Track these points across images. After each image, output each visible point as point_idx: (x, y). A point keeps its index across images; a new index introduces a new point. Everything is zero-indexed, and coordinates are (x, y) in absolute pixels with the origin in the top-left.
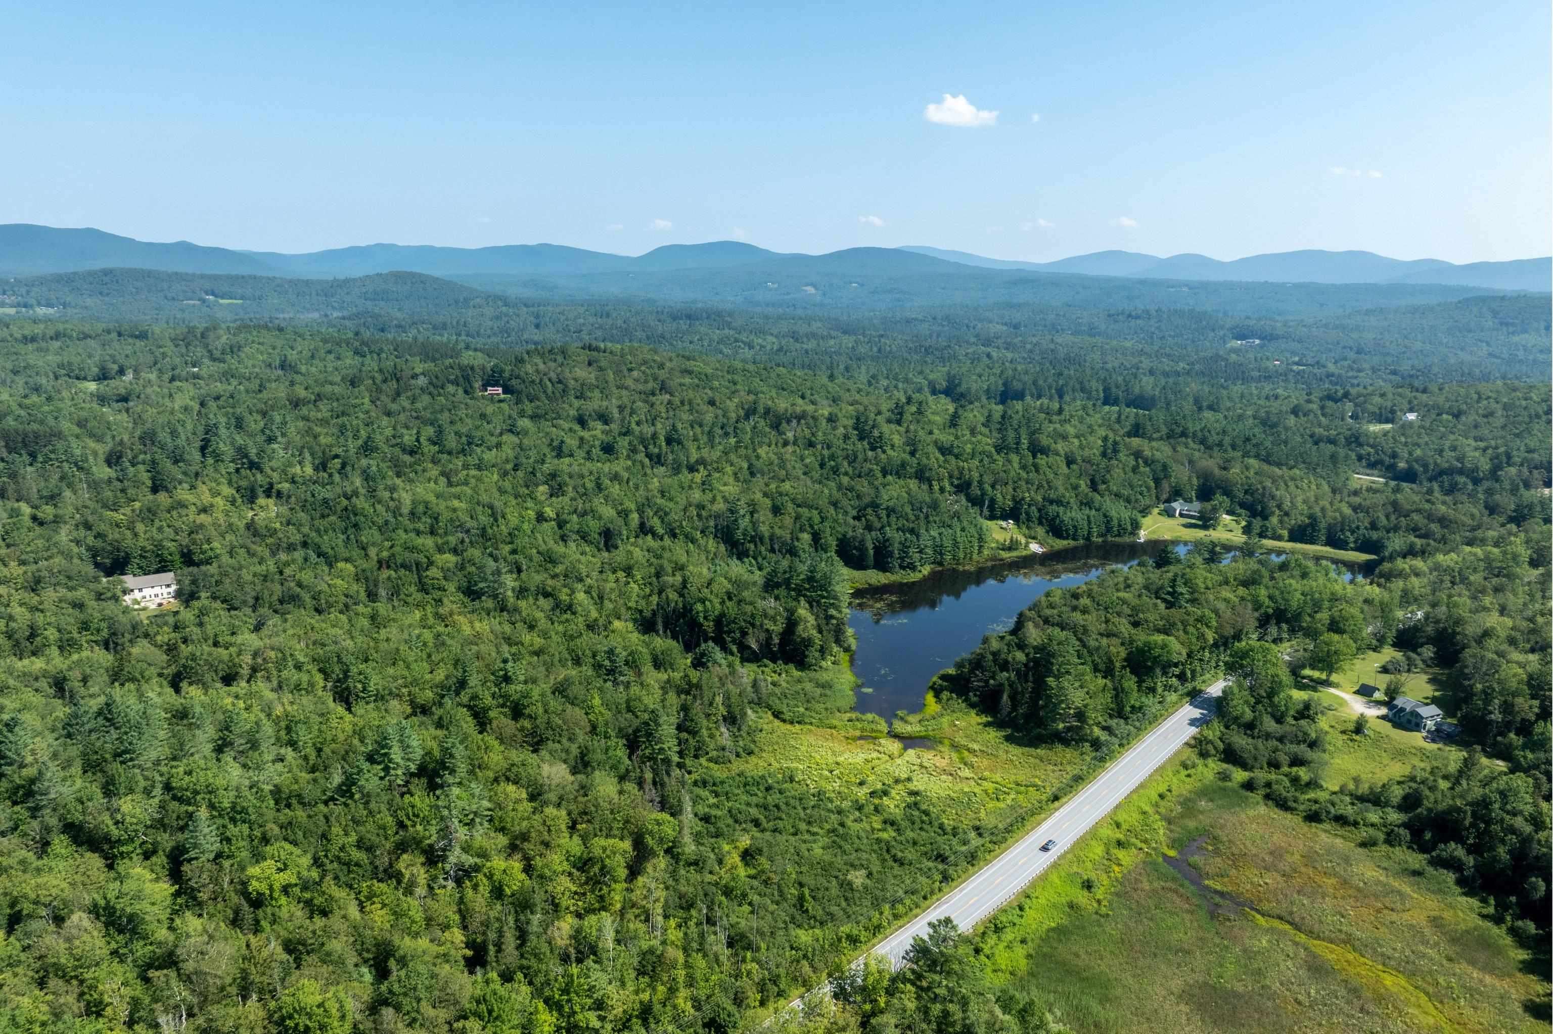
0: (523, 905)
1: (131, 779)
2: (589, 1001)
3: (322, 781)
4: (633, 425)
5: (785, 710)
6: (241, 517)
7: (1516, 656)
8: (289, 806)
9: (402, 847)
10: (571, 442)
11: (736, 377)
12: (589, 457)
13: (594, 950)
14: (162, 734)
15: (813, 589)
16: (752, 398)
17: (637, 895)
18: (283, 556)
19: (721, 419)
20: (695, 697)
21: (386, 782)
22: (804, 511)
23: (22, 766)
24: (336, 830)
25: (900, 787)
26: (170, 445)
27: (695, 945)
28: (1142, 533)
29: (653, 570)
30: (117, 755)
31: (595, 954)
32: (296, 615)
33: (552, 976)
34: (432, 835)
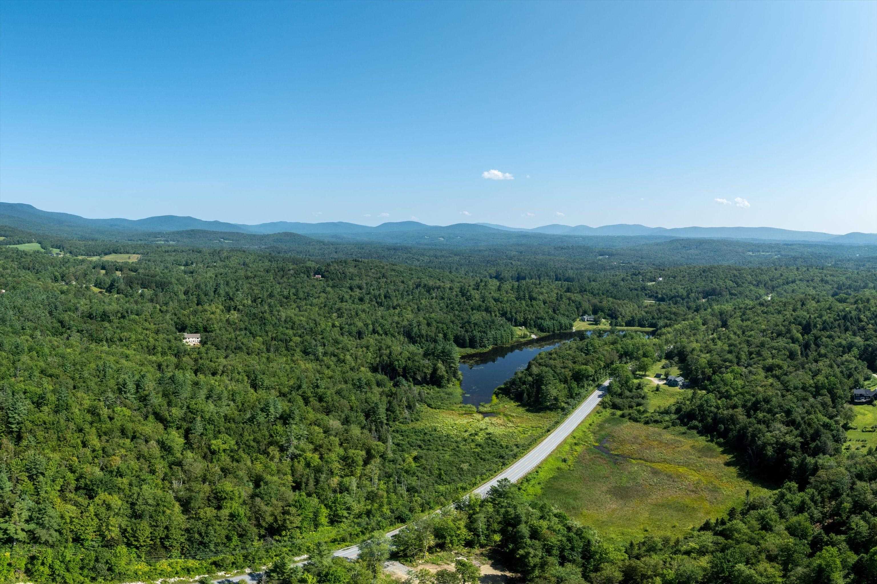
0: (318, 470)
1: (177, 402)
2: (344, 507)
3: (243, 415)
4: (372, 291)
5: (432, 403)
6: (225, 317)
7: (703, 355)
8: (229, 422)
9: (271, 444)
10: (347, 297)
11: (413, 272)
12: (353, 302)
13: (347, 490)
14: (189, 389)
15: (444, 356)
16: (418, 280)
17: (367, 471)
18: (238, 333)
19: (406, 289)
20: (394, 398)
21: (267, 419)
22: (440, 325)
23: (144, 390)
24: (246, 433)
25: (482, 432)
26: (204, 290)
27: (392, 490)
28: (574, 328)
29: (377, 348)
30: (173, 393)
31: (348, 491)
32: (240, 354)
33: (328, 497)
34: (283, 441)
